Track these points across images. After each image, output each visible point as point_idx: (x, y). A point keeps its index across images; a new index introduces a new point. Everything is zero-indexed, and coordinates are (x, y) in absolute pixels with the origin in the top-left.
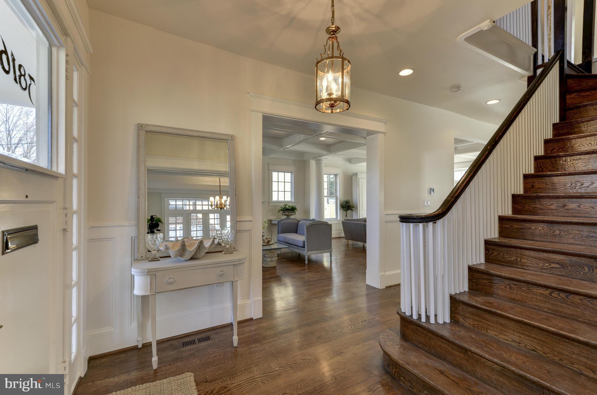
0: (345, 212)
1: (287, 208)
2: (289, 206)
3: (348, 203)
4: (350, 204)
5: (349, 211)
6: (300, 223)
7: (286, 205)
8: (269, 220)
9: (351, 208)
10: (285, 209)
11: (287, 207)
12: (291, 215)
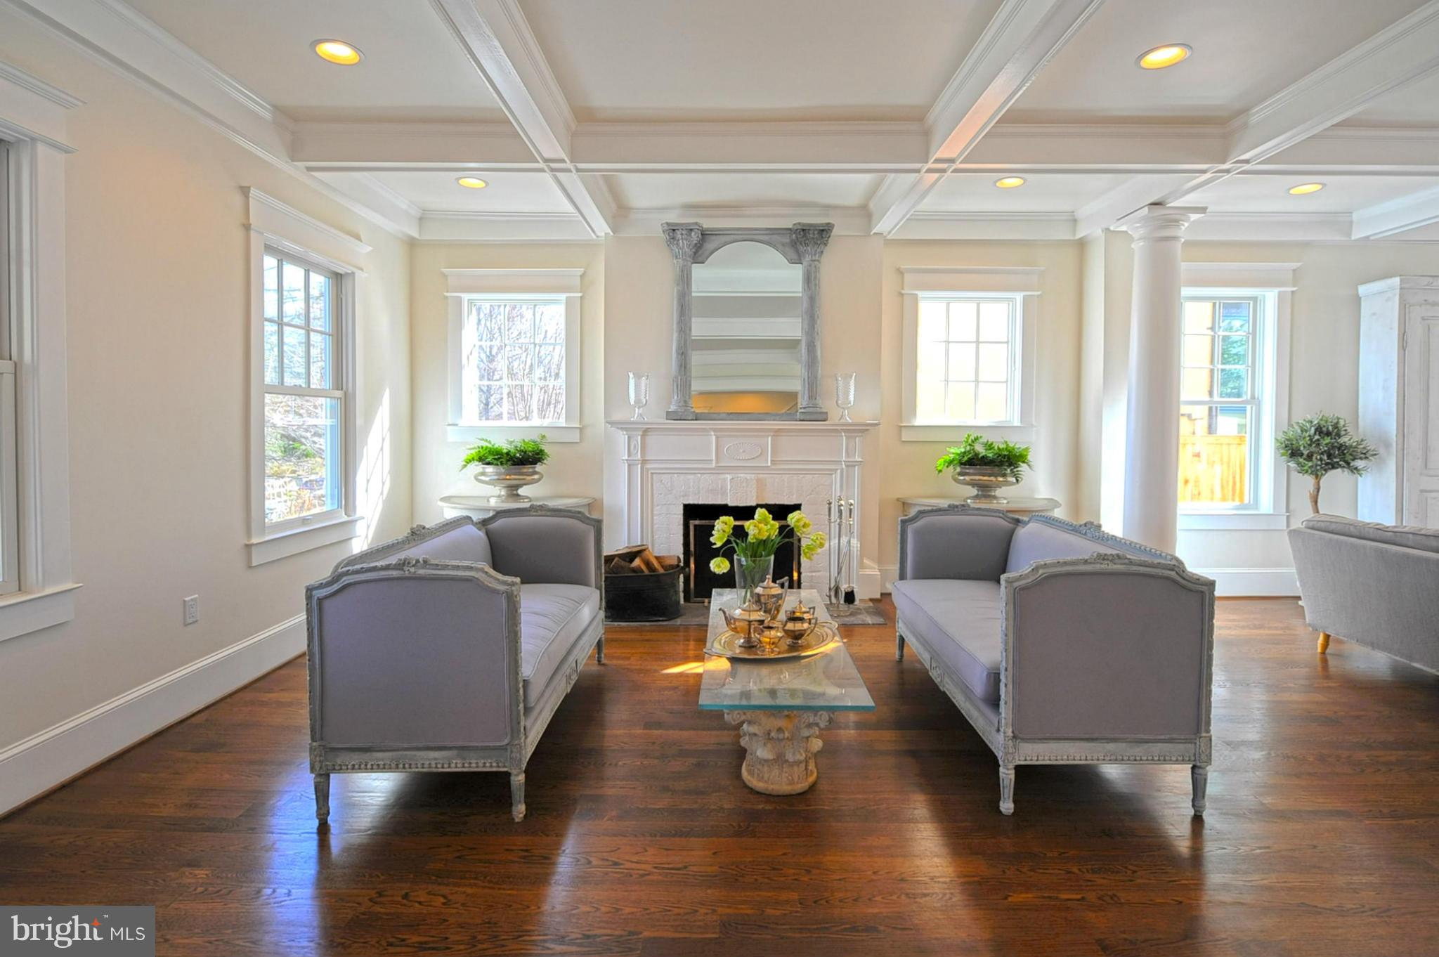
0: (1309, 480)
1: (977, 455)
2: (989, 446)
3: (1328, 434)
4: (1344, 440)
5: (1336, 479)
6: (1021, 532)
7: (976, 439)
8: (898, 500)
9: (1349, 458)
10: (966, 459)
11: (981, 450)
12: (999, 485)
